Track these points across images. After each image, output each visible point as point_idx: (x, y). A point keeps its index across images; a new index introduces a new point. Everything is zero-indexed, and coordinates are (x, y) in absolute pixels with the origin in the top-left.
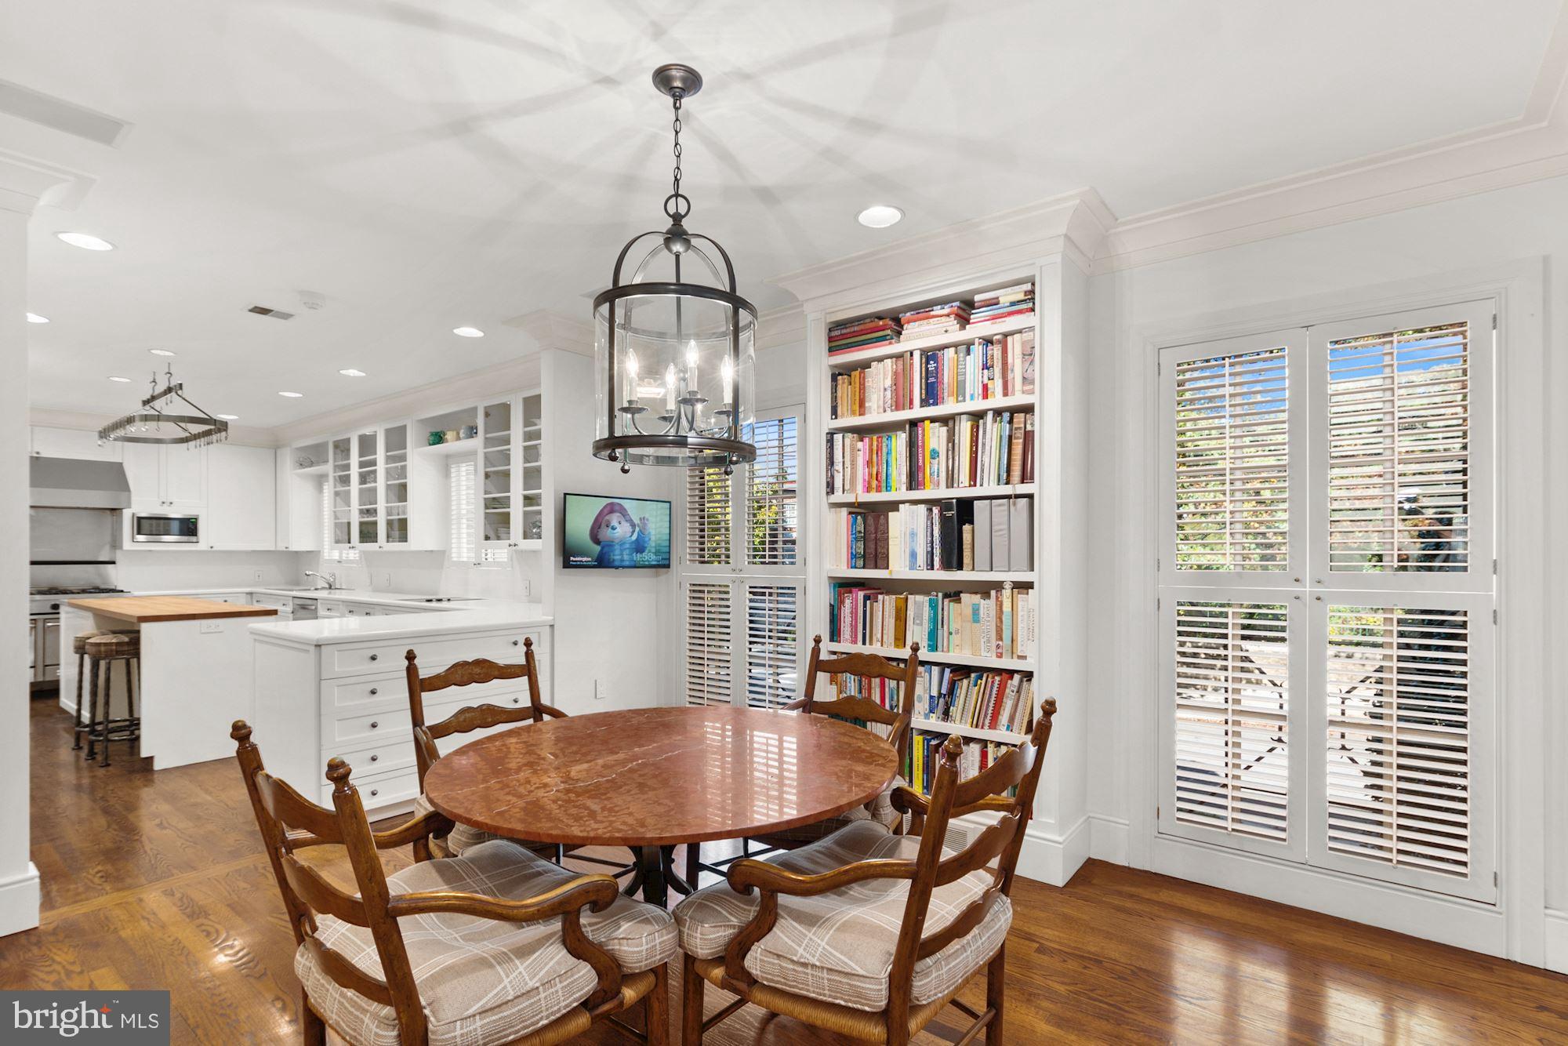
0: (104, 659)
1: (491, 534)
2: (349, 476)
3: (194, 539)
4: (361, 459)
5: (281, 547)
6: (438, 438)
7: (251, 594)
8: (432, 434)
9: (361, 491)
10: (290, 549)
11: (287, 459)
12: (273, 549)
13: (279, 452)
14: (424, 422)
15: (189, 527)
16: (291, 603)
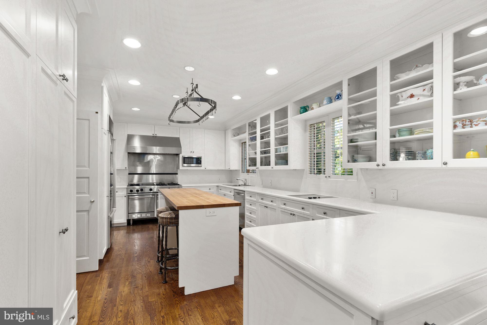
0: (165, 226)
1: (350, 160)
2: (256, 137)
3: (199, 165)
4: (261, 128)
5: (227, 168)
6: (305, 109)
7: (218, 186)
8: (301, 108)
9: (261, 143)
10: (230, 169)
11: (230, 134)
12: (224, 169)
13: (226, 132)
14: (296, 102)
15: (198, 161)
16: (233, 191)
